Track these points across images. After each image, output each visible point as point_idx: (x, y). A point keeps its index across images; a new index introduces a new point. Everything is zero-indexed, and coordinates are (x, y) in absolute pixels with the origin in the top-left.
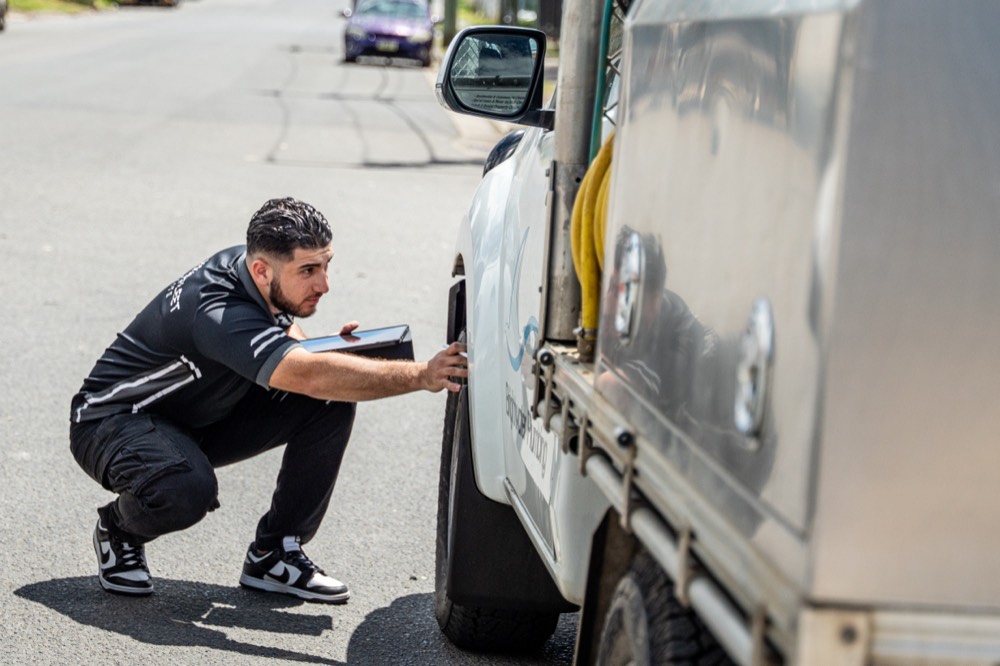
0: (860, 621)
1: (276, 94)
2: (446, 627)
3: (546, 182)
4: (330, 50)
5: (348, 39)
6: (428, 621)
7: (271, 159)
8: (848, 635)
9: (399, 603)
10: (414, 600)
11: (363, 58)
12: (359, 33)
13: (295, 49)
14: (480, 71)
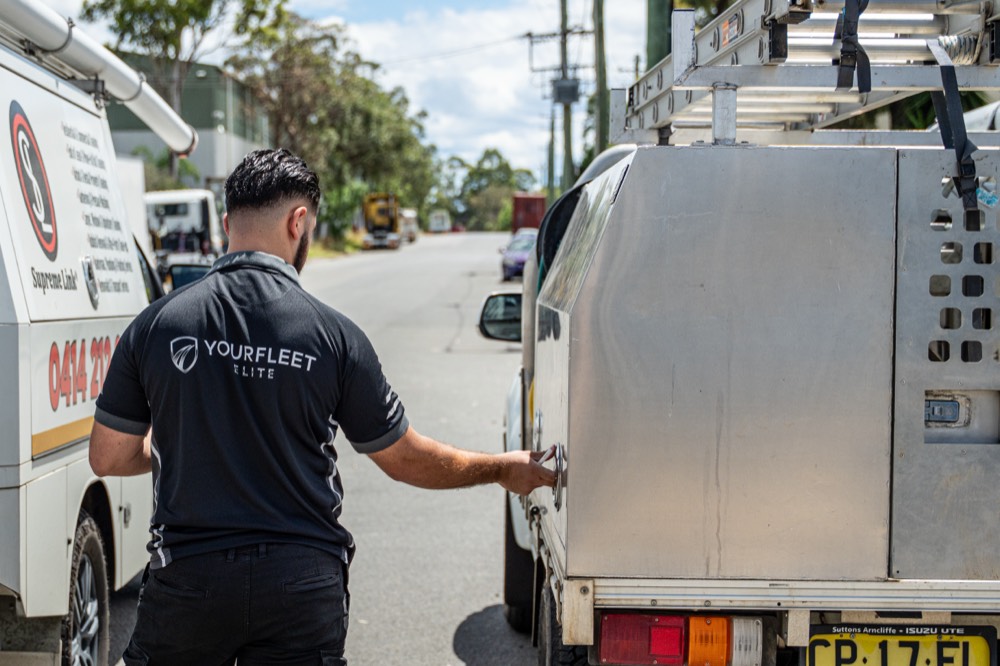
0: (589, 584)
1: (457, 306)
2: (509, 618)
3: (519, 379)
4: (494, 274)
5: (505, 267)
6: (501, 617)
7: (448, 350)
8: (585, 590)
9: (487, 610)
10: (495, 608)
11: (516, 278)
12: (511, 263)
13: (472, 274)
14: (505, 314)
